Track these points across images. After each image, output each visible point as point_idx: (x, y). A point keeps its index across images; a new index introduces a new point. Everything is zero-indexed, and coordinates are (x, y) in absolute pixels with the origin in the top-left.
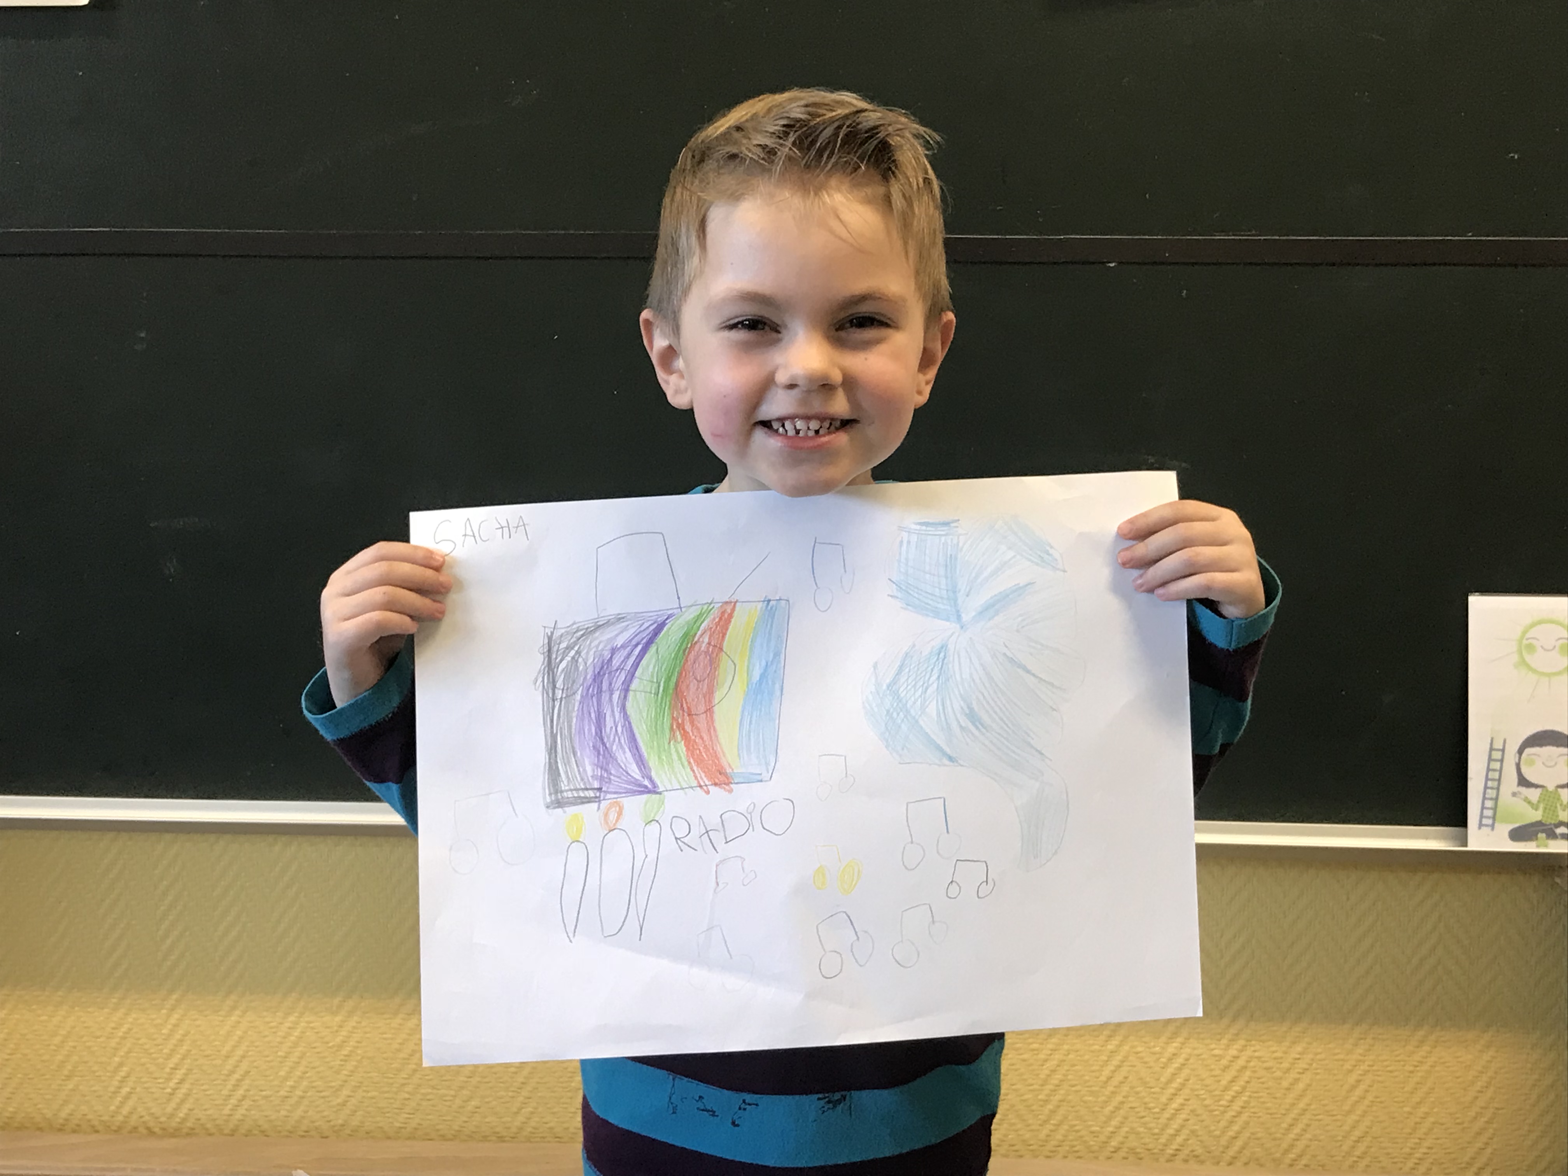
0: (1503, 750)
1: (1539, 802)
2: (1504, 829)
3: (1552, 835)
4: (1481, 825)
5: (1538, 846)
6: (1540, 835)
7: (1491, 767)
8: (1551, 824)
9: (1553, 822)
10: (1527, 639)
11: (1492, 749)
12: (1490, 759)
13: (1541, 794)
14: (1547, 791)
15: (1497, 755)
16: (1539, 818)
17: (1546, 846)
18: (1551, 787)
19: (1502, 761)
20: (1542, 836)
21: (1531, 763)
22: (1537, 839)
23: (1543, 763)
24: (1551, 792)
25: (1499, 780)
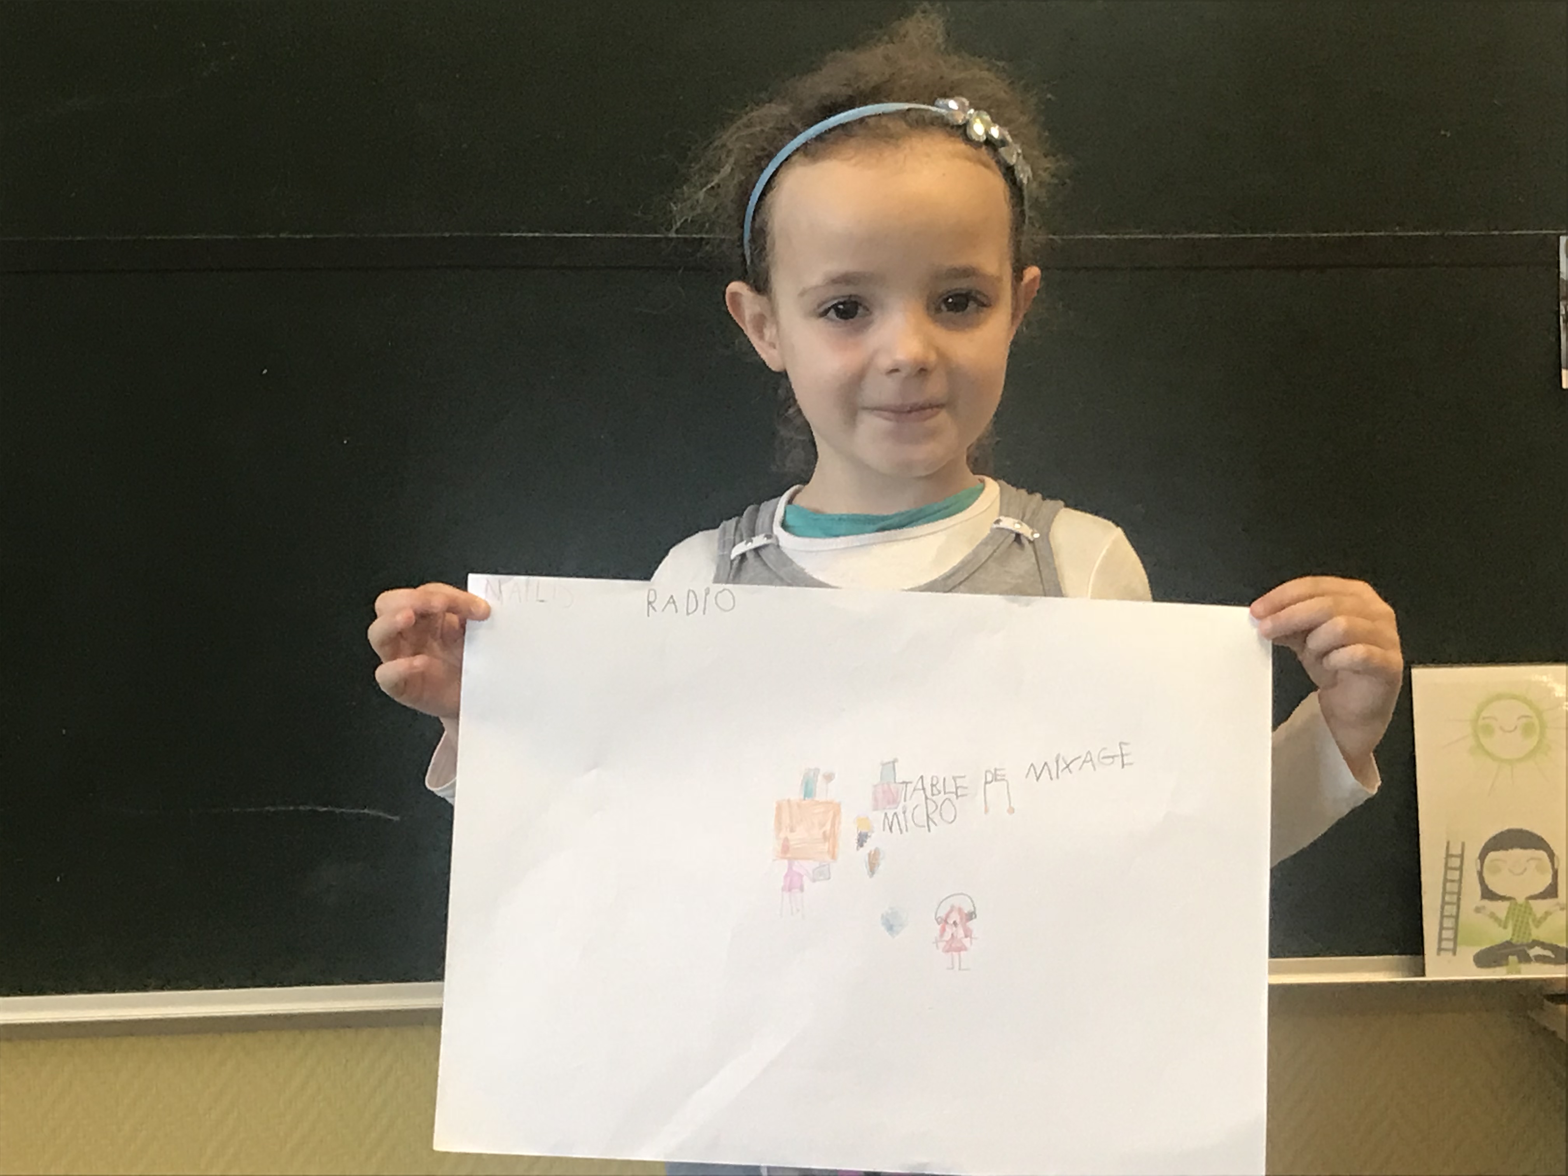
0: (1462, 856)
1: (1507, 918)
2: (1468, 953)
3: (1525, 958)
4: (1440, 950)
5: (1508, 973)
6: (1510, 957)
7: (1449, 877)
8: (1522, 945)
9: (1525, 941)
10: (1484, 718)
11: (1448, 856)
12: (1447, 868)
13: (1509, 908)
14: (1516, 904)
15: (1455, 862)
16: (1508, 939)
17: (1519, 972)
18: (1521, 900)
19: (1461, 869)
20: (1513, 959)
21: (1496, 870)
22: (1507, 964)
23: (1510, 871)
24: (1521, 906)
25: (1459, 894)
